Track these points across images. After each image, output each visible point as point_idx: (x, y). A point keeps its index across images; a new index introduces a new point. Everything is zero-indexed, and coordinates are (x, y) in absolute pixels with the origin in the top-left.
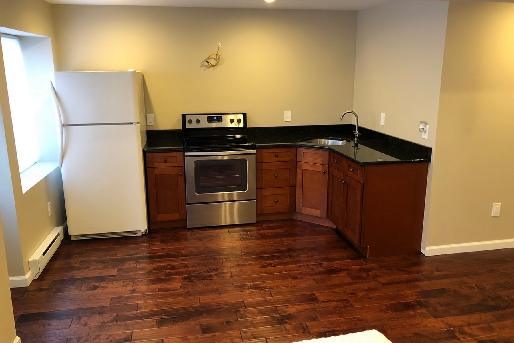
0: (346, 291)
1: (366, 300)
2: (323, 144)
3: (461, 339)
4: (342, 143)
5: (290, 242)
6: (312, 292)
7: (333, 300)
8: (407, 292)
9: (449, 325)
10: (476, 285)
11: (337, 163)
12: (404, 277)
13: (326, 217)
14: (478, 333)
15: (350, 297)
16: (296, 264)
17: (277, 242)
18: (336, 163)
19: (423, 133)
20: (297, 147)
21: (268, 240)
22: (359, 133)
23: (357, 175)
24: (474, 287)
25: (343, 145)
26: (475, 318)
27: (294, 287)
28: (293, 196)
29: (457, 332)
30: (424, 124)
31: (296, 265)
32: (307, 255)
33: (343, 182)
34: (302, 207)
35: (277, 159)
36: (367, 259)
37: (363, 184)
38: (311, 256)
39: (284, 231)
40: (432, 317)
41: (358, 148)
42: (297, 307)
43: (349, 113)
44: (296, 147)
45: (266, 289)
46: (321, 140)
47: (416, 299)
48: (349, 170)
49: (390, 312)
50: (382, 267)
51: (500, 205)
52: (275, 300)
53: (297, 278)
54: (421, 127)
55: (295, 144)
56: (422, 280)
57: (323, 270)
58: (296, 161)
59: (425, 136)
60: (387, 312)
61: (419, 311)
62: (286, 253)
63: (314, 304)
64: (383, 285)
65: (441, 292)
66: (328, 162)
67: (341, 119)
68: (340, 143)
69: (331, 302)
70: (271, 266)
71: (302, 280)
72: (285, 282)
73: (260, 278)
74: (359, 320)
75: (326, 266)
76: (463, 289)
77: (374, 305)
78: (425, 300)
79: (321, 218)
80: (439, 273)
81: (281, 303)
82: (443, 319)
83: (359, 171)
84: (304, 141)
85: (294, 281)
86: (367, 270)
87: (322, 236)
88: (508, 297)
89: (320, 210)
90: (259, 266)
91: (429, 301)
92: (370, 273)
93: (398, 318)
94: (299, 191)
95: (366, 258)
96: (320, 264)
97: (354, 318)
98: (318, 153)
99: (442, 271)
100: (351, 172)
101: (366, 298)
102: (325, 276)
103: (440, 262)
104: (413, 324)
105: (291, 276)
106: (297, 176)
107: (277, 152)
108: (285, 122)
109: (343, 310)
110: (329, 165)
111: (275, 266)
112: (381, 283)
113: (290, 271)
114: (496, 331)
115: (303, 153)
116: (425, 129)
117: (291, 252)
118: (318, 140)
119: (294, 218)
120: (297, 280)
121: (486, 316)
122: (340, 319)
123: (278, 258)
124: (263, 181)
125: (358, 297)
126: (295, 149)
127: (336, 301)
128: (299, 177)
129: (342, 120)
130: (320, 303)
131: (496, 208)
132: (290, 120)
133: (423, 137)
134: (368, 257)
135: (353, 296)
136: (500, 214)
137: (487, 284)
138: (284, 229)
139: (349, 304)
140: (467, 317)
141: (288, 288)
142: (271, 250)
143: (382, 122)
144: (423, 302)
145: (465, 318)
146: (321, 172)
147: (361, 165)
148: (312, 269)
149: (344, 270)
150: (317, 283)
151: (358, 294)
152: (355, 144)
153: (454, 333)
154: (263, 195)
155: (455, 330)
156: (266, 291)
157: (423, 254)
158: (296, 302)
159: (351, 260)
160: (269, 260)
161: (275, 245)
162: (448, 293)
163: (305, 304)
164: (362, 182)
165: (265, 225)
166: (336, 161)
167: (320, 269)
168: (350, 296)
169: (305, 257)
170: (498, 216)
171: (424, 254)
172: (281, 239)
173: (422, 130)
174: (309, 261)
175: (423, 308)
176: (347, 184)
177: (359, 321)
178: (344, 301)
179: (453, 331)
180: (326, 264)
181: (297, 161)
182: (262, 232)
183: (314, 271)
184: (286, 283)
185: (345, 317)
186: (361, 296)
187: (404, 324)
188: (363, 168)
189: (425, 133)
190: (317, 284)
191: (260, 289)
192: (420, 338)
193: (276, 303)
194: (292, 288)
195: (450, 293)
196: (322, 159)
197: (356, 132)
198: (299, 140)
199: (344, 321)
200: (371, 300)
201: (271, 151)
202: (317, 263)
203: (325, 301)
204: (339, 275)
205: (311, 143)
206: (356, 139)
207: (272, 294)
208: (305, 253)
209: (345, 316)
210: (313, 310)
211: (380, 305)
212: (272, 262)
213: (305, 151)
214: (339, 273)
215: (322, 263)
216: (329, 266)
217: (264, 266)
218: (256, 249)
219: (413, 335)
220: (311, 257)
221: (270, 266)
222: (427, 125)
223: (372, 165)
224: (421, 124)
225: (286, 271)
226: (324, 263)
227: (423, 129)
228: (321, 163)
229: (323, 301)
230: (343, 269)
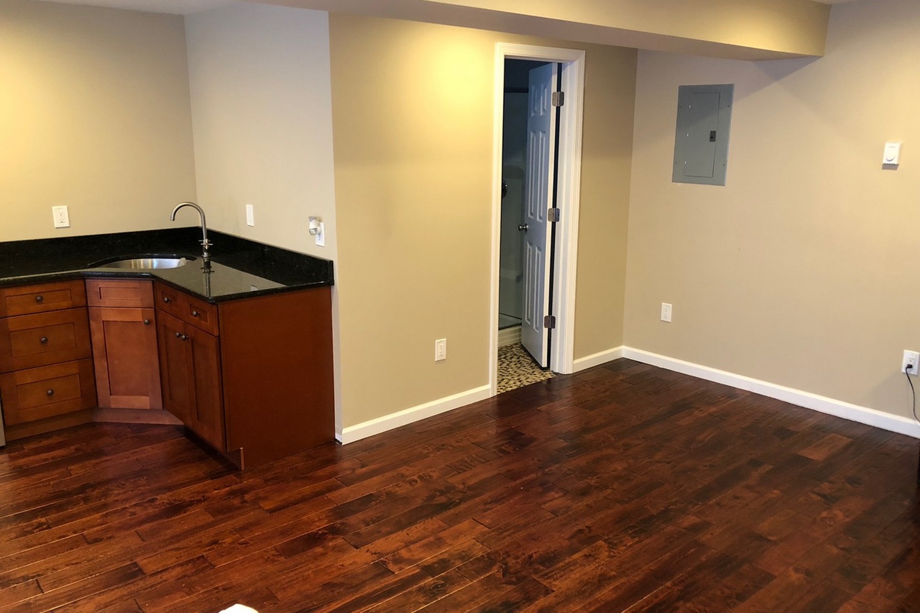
0: (201, 542)
1: (238, 549)
2: (142, 267)
3: (396, 573)
4: (179, 263)
5: (86, 471)
6: (131, 561)
7: (175, 566)
8: (313, 515)
9: (378, 555)
10: (420, 477)
11: (169, 302)
12: (307, 489)
13: (162, 408)
14: (422, 555)
15: (209, 550)
16: (98, 513)
17: (57, 476)
18: (167, 302)
19: (317, 236)
20: (85, 277)
21: (34, 477)
22: (209, 242)
23: (207, 322)
24: (416, 480)
25: (181, 266)
26: (416, 530)
27: (94, 559)
28: (88, 376)
29: (390, 563)
30: (314, 220)
31: (97, 516)
32: (123, 488)
33: (184, 337)
34: (111, 397)
35: (39, 307)
36: (241, 472)
37: (219, 337)
38: (131, 489)
39: (73, 451)
40: (352, 547)
41: (212, 270)
42: (98, 599)
43: (185, 207)
44: (83, 277)
45: (29, 579)
46: (138, 260)
47: (326, 524)
48: (192, 314)
49: (282, 559)
50: (269, 480)
51: (445, 342)
52: (49, 597)
53: (101, 540)
54: (312, 225)
55: (80, 272)
56: (337, 488)
57: (156, 511)
58: (87, 307)
59: (321, 242)
60: (277, 561)
61: (330, 544)
62: (77, 494)
63: (135, 583)
64: (270, 513)
65: (368, 499)
66: (153, 301)
67: (172, 219)
68: (174, 263)
69: (170, 570)
70: (41, 530)
71: (112, 541)
72: (71, 555)
73: (14, 561)
74: (224, 589)
75: (163, 502)
76: (401, 486)
77: (254, 553)
78: (341, 521)
79: (151, 410)
80: (364, 469)
81: (64, 600)
82: (370, 546)
83: (208, 313)
84: (103, 264)
85: (93, 548)
86: (242, 492)
87: (155, 446)
88: (463, 484)
89: (148, 396)
90: (13, 535)
91: (347, 522)
92: (247, 497)
93: (297, 566)
94: (100, 366)
95: (241, 470)
96: (150, 500)
97: (217, 588)
98: (131, 287)
99: (367, 466)
100: (195, 316)
101: (240, 544)
102: (160, 521)
103: (366, 451)
104: (321, 569)
105: (86, 540)
106: (92, 336)
107: (40, 293)
108: (57, 228)
109: (194, 578)
110: (156, 308)
111: (50, 528)
112: (267, 510)
113: (84, 530)
114: (447, 543)
115: (100, 288)
116: (319, 229)
117: (87, 491)
118: (132, 261)
119: (97, 421)
120: (101, 545)
121: (433, 523)
122: (188, 597)
123: (59, 508)
124: (13, 356)
125: (224, 545)
126: (81, 282)
127: (179, 566)
128: (97, 337)
129: (174, 220)
130: (148, 577)
131: (440, 348)
132: (68, 225)
133: (317, 243)
134: (243, 469)
135: (215, 547)
136: (447, 355)
137: (434, 471)
138: (73, 447)
139: (207, 564)
140: (405, 531)
141: (79, 566)
142: (41, 496)
143: (250, 221)
144: (339, 525)
145: (402, 535)
146: (141, 322)
147: (210, 302)
148: (134, 514)
149: (199, 501)
150: (142, 539)
151: (224, 541)
152: (205, 263)
153: (385, 566)
154: (17, 386)
155: (387, 560)
156: (28, 585)
157: (339, 442)
158: (96, 591)
159: (212, 479)
160: (36, 517)
161: (52, 483)
162: (378, 500)
163: (116, 588)
164: (216, 334)
165: (28, 447)
166: (166, 299)
167: (151, 511)
168: (210, 547)
169: (119, 494)
170: (444, 360)
171: (341, 441)
172: (67, 468)
173: (314, 232)
174: (126, 500)
175: (337, 536)
176: (192, 341)
177: (226, 592)
178: (198, 561)
179: (384, 562)
180: (164, 498)
181: (89, 305)
182: (21, 461)
183: (136, 518)
184: (75, 556)
185: (198, 591)
186: (230, 544)
187: (306, 574)
188: (215, 308)
189: (320, 237)
190: (144, 541)
191: (13, 584)
192: (332, 591)
193: (51, 604)
194: (87, 564)
195: (380, 499)
196: (139, 299)
197: (204, 241)
198: (89, 265)
199: (196, 599)
200: (249, 545)
201: (26, 290)
202: (145, 501)
203: (159, 572)
204: (188, 513)
205: (116, 267)
206: (205, 254)
207: (42, 588)
208: (120, 485)
209: (199, 588)
210: (132, 596)
211: (264, 551)
212: (43, 520)
213: (102, 284)
214: (189, 510)
215: (153, 499)
216: (168, 500)
217: (25, 533)
218: (7, 501)
219: (320, 589)
220: (132, 491)
221: (38, 530)
222: (321, 223)
223: (231, 299)
224: (311, 221)
225: (75, 532)
226: (158, 497)
227: (315, 229)
228: (140, 306)
229: (153, 572)
230: (196, 500)
